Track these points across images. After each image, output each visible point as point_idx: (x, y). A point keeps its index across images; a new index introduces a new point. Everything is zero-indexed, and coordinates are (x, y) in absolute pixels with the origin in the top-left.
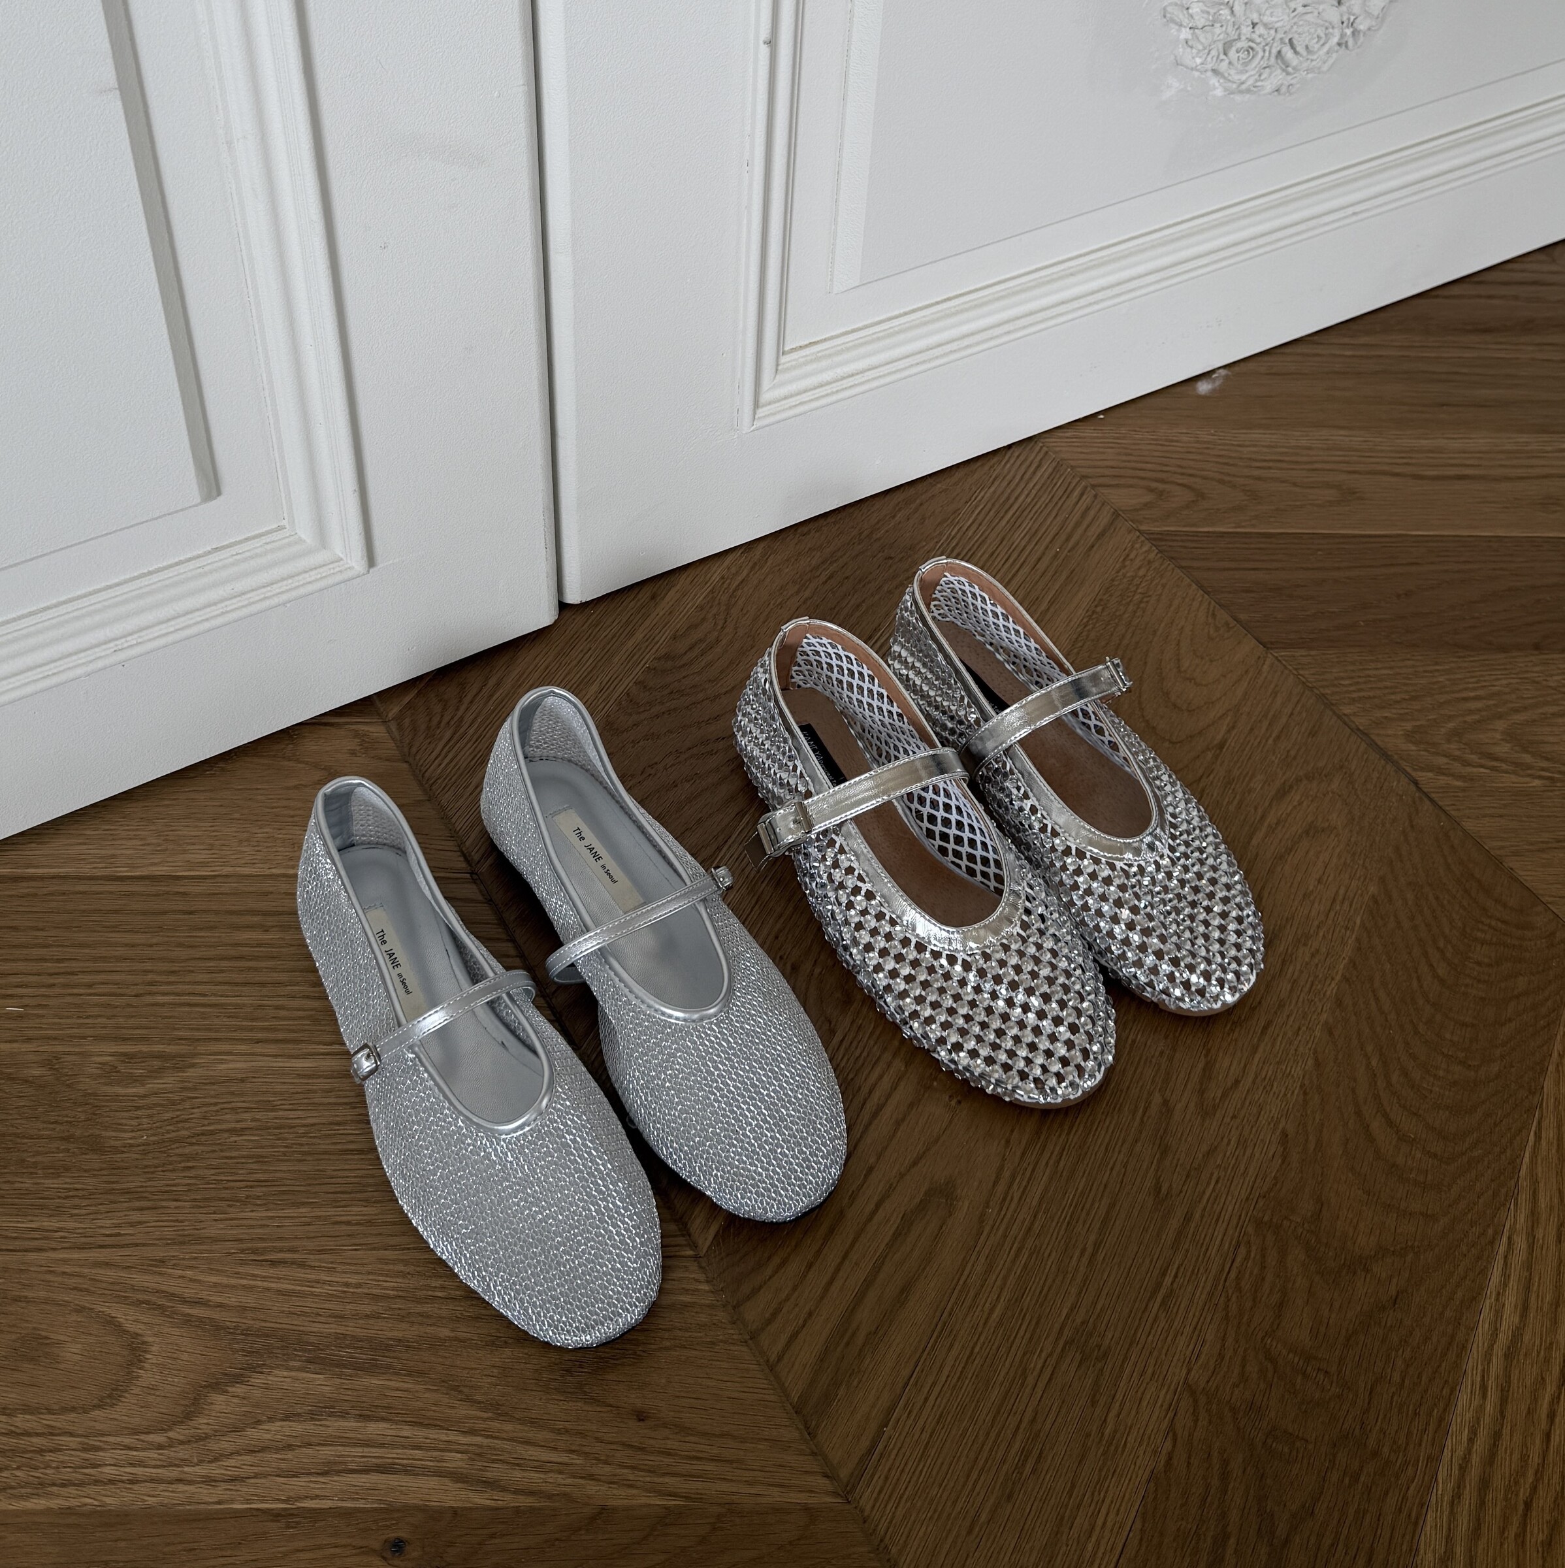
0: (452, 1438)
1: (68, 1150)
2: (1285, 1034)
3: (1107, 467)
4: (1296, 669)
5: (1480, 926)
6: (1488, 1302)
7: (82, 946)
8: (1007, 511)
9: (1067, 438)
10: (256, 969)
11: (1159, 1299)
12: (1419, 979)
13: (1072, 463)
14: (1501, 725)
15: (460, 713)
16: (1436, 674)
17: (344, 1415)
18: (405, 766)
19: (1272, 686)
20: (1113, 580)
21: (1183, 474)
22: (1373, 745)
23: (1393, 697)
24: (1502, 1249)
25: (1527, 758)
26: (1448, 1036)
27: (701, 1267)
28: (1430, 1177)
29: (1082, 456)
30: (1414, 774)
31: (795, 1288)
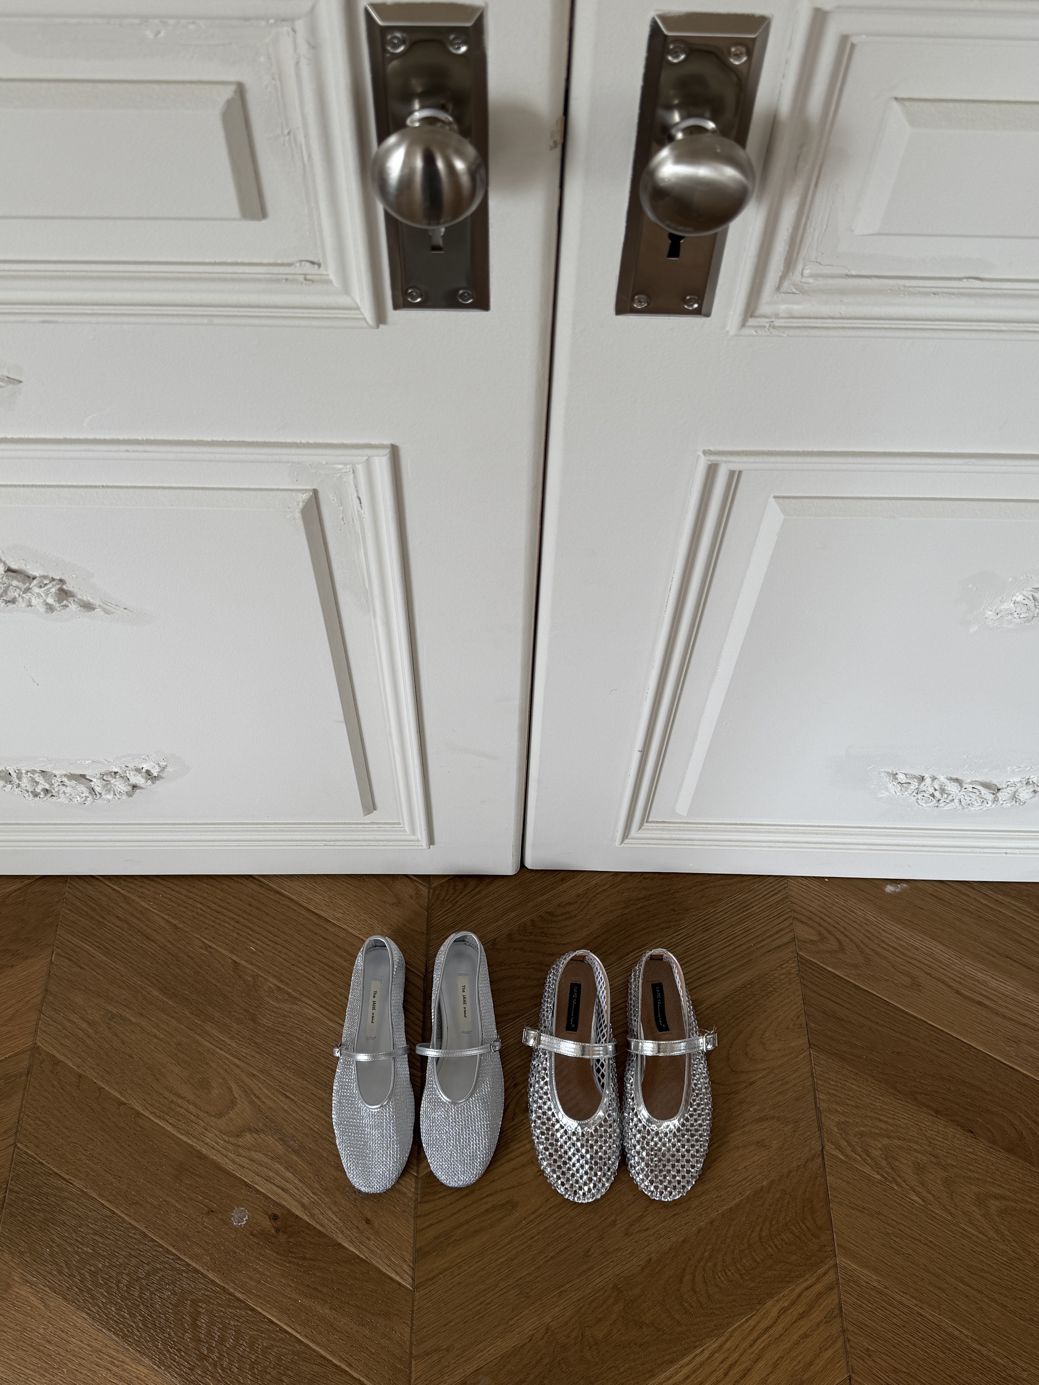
0: (308, 1192)
1: (245, 1016)
2: (681, 1221)
3: (809, 910)
4: (815, 1064)
5: (797, 1225)
6: (676, 1366)
7: (284, 933)
8: (743, 912)
9: (802, 884)
10: (334, 975)
11: (560, 1290)
12: (752, 1232)
13: (794, 900)
14: (886, 1141)
15: (458, 899)
16: (878, 1101)
17: (281, 1164)
18: (426, 913)
19: (797, 1067)
20: (766, 974)
21: (843, 933)
22: (819, 1119)
23: (848, 1101)
24: (697, 1352)
25: (884, 1163)
26: (744, 1261)
27: (416, 1182)
28: (692, 1309)
29: (801, 898)
30: (826, 1142)
31: (441, 1209)
